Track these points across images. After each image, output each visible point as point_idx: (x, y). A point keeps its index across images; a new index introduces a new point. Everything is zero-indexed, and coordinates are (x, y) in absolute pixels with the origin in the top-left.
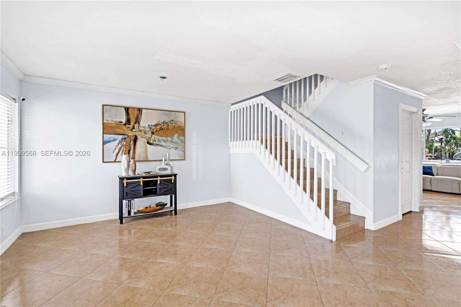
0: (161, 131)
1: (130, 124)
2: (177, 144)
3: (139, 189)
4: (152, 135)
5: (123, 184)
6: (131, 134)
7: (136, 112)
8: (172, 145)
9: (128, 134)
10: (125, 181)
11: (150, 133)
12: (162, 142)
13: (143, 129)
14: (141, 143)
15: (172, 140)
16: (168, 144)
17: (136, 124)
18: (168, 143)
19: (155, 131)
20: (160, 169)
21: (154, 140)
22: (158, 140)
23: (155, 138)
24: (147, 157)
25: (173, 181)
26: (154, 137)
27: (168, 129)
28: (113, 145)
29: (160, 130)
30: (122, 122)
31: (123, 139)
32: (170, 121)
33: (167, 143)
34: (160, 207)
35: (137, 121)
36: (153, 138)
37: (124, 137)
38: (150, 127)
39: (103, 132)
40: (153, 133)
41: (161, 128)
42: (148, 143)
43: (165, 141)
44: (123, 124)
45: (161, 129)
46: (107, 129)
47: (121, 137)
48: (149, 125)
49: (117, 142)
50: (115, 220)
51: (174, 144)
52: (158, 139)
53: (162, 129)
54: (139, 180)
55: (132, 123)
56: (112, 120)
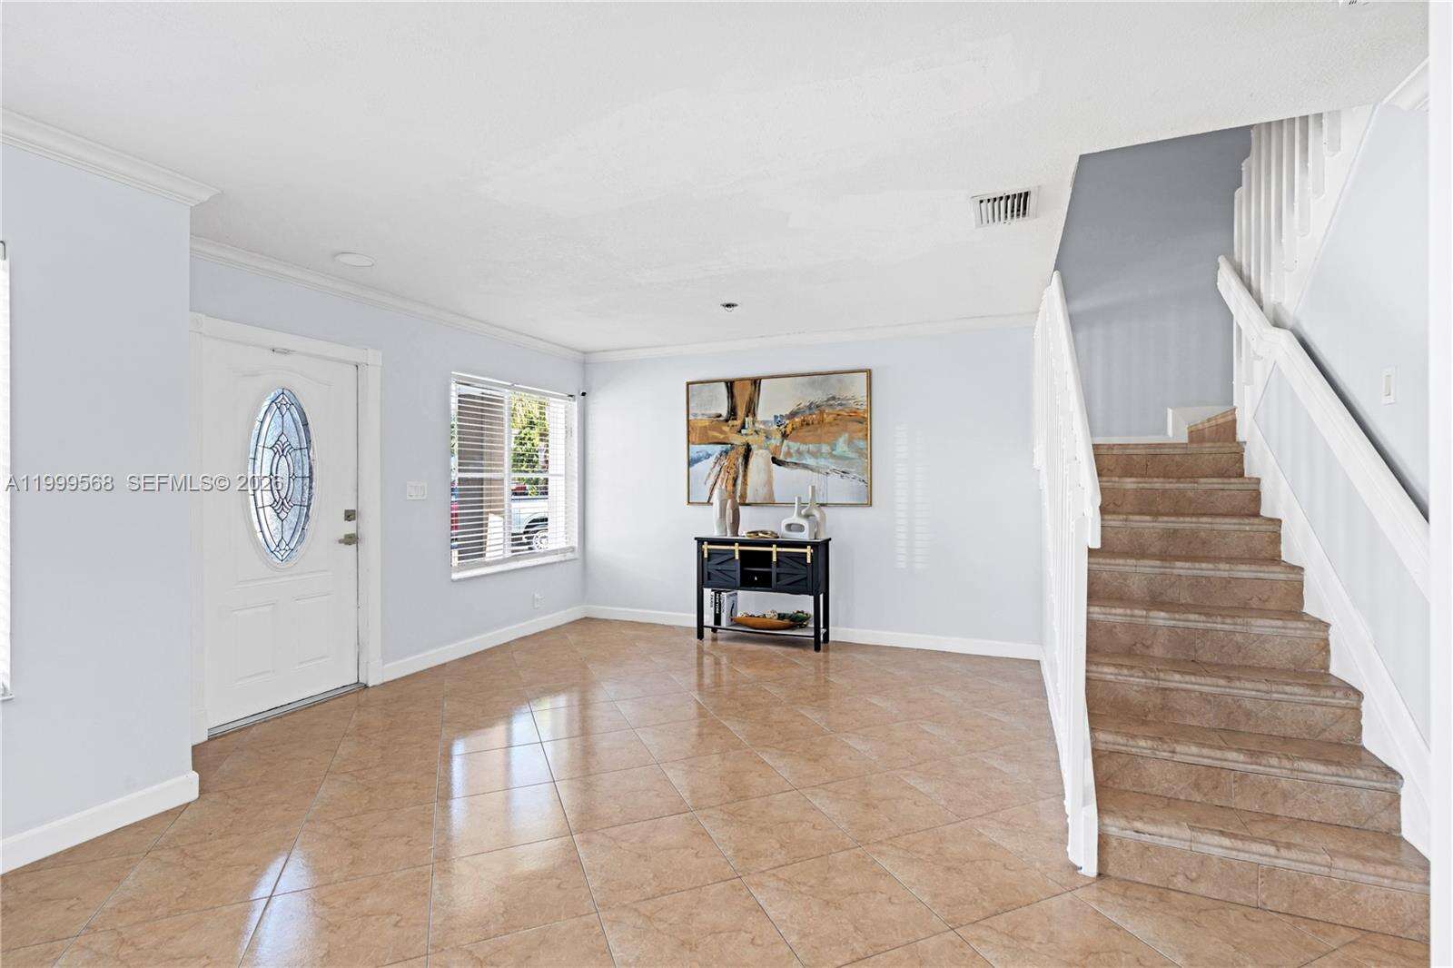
0: (806, 429)
1: (736, 419)
2: (847, 462)
3: (733, 568)
4: (783, 441)
5: (703, 553)
6: (738, 440)
7: (749, 388)
8: (831, 463)
9: (733, 442)
10: (706, 547)
11: (779, 436)
12: (807, 456)
13: (762, 426)
14: (759, 459)
15: (833, 450)
16: (822, 462)
17: (747, 416)
18: (823, 460)
19: (789, 429)
20: (789, 527)
21: (789, 454)
22: (799, 452)
23: (789, 448)
24: (771, 493)
25: (809, 561)
26: (788, 446)
27: (821, 422)
28: (704, 467)
29: (802, 425)
30: (720, 416)
31: (724, 454)
32: (828, 400)
33: (819, 460)
34: (786, 621)
35: (751, 410)
36: (784, 449)
37: (724, 447)
38: (778, 421)
39: (689, 441)
40: (785, 436)
41: (804, 421)
42: (774, 460)
43: (814, 455)
44: (722, 421)
45: (805, 423)
46: (695, 433)
47: (719, 448)
48: (776, 417)
49: (712, 459)
50: (688, 629)
51: (839, 461)
52: (796, 448)
53: (808, 424)
54: (732, 548)
55: (741, 412)
56: (703, 412)
